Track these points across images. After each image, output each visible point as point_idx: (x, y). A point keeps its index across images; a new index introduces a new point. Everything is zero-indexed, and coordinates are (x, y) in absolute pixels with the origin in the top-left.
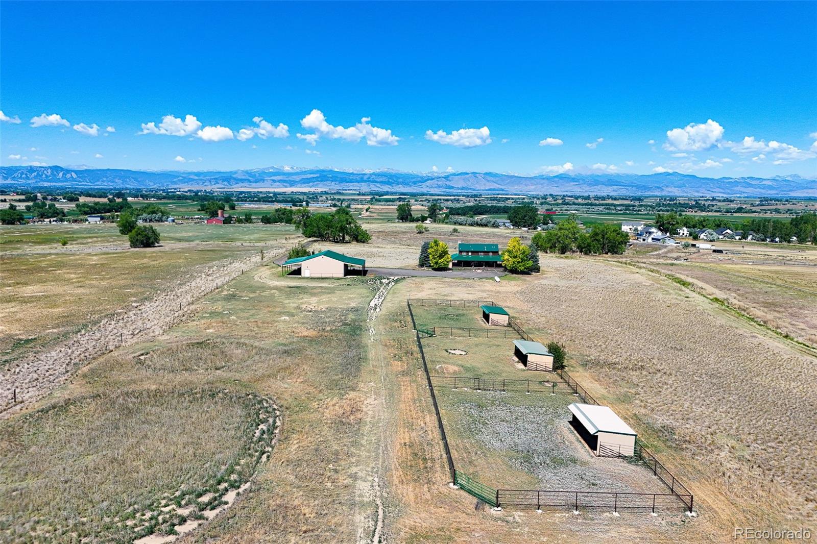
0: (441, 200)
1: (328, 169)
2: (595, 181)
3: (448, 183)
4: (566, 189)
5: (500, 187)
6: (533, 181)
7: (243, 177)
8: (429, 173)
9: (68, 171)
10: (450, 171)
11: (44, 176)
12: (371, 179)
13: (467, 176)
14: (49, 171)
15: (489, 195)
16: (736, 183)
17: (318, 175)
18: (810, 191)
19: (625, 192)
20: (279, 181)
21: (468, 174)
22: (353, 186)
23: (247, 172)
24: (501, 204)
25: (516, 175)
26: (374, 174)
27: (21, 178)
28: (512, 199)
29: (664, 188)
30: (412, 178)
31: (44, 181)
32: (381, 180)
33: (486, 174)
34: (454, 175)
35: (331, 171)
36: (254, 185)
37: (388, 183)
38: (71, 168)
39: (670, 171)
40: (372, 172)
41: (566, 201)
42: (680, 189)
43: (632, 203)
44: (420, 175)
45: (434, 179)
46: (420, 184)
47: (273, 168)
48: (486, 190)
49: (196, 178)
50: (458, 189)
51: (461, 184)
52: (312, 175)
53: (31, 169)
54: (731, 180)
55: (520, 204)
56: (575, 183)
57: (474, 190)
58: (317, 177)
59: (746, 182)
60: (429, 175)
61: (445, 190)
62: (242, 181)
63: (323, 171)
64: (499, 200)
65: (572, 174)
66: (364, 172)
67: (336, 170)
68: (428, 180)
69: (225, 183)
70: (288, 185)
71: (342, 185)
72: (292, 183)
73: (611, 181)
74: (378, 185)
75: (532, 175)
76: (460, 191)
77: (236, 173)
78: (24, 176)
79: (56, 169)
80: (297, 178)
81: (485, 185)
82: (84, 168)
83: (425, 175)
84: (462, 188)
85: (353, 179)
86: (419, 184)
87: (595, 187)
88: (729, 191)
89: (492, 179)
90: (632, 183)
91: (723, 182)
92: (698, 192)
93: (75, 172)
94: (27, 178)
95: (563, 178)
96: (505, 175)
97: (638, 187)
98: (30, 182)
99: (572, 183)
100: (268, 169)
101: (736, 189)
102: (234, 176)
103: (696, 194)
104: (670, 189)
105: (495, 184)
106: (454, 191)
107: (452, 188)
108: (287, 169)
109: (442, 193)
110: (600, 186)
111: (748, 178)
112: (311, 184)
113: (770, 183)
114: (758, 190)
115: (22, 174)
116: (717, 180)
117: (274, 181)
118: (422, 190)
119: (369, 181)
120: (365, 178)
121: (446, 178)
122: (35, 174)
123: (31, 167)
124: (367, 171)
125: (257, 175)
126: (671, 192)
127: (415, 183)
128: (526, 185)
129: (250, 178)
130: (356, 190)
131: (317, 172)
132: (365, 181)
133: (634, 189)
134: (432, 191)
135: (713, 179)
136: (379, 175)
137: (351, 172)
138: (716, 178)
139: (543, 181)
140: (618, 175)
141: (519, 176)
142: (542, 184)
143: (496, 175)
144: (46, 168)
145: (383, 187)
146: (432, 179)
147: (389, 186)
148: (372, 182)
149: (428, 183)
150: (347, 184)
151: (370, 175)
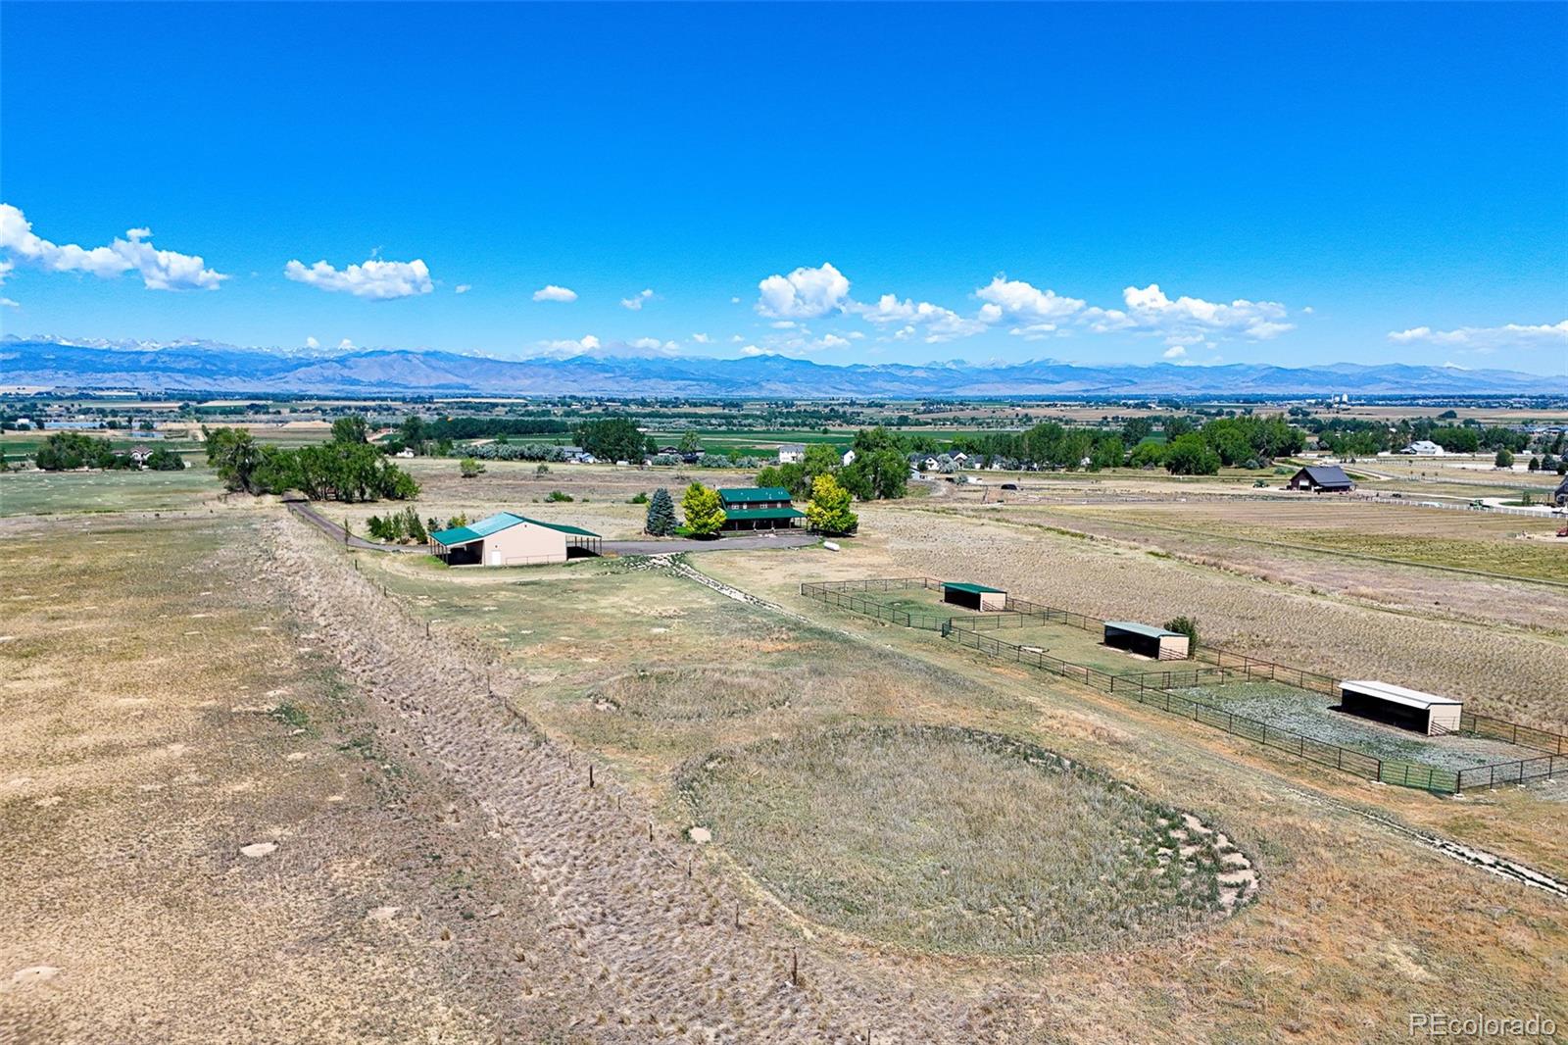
2: (644, 369)
3: (346, 372)
4: (593, 387)
5: (461, 381)
6: (526, 370)
8: (299, 351)
10: (348, 347)
12: (160, 364)
13: (387, 359)
15: (447, 397)
16: (873, 375)
17: (17, 355)
18: (983, 386)
19: (698, 392)
21: (389, 353)
22: (114, 378)
24: (484, 417)
25: (489, 357)
26: (164, 352)
28: (504, 405)
29: (764, 384)
30: (263, 362)
32: (185, 365)
33: (427, 354)
34: (358, 355)
35: (52, 346)
37: (210, 374)
39: (770, 353)
40: (159, 347)
41: (610, 409)
42: (789, 386)
43: (726, 411)
44: (278, 355)
45: (313, 364)
46: (282, 375)
48: (432, 388)
50: (371, 384)
51: (376, 375)
54: (866, 370)
55: (522, 415)
56: (607, 375)
57: (406, 387)
59: (889, 372)
60: (301, 355)
61: (340, 387)
63: (28, 344)
64: (477, 408)
65: (599, 358)
66: (138, 349)
67: (64, 343)
68: (299, 365)
71: (85, 376)
73: (672, 371)
74: (180, 377)
75: (523, 359)
76: (375, 390)
81: (427, 376)
83: (290, 356)
84: (380, 384)
85: (111, 364)
86: (279, 375)
87: (646, 381)
88: (864, 389)
89: (442, 364)
90: (709, 374)
91: (854, 374)
92: (818, 390)
95: (585, 364)
96: (466, 357)
97: (720, 382)
99: (601, 375)
101: (874, 384)
103: (816, 395)
104: (774, 387)
105: (450, 376)
106: (363, 390)
107: (355, 382)
109: (337, 394)
110: (653, 380)
111: (892, 365)
113: (924, 375)
114: (907, 386)
116: (846, 370)
118: (287, 387)
119: (158, 369)
120: (144, 361)
121: (342, 361)
124: (146, 346)
126: (775, 391)
127: (268, 373)
128: (514, 378)
130: (126, 389)
132: (145, 369)
133: (714, 385)
134: (312, 390)
135: (838, 368)
136: (179, 355)
137: (105, 347)
138: (844, 365)
139: (545, 371)
140: (682, 361)
141: (497, 358)
142: (546, 376)
143: (448, 357)
145: (190, 381)
146: (309, 364)
147: (207, 380)
148: (165, 370)
149: (301, 372)
150: (99, 375)
151: (157, 353)
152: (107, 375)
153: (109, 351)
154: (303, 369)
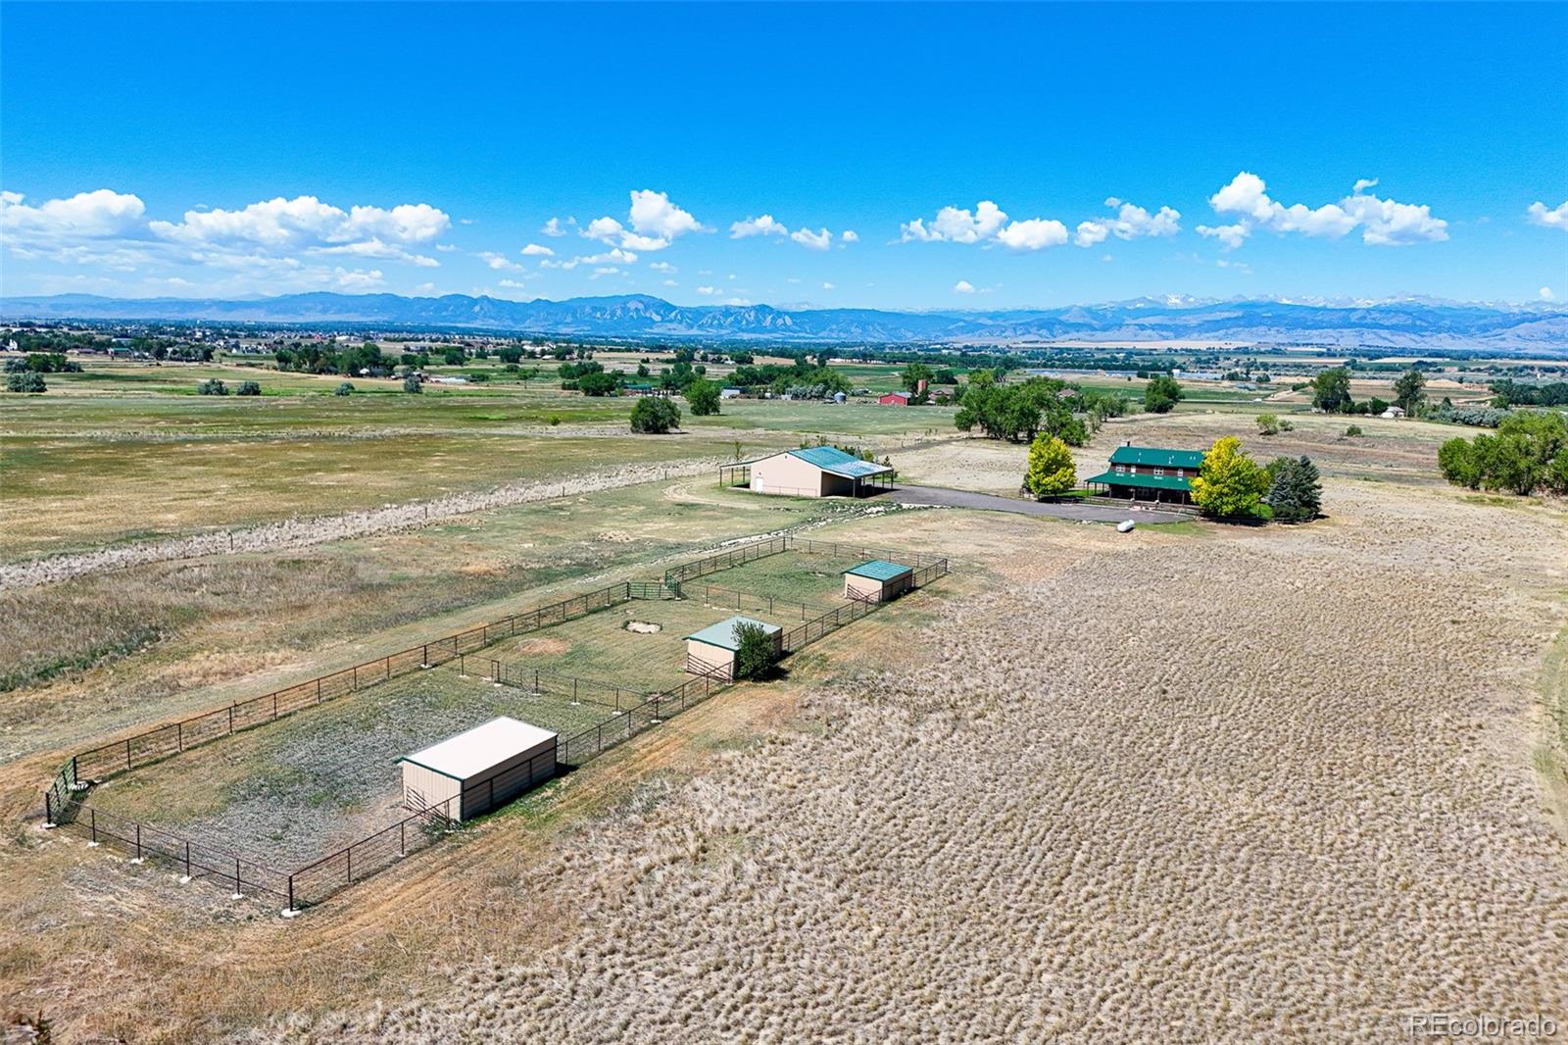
0: (1532, 368)
1: (1266, 300)
7: (1080, 321)
8: (1527, 305)
9: (780, 314)
11: (744, 322)
12: (1369, 321)
14: (752, 313)
17: (1240, 314)
20: (1153, 327)
22: (1320, 335)
23: (1089, 310)
26: (1376, 309)
27: (711, 325)
30: (1481, 318)
31: (743, 331)
32: (1394, 321)
35: (1273, 304)
36: (1099, 335)
37: (1411, 329)
38: (785, 308)
40: (1373, 303)
44: (1501, 309)
45: (1540, 319)
46: (1499, 331)
47: (1143, 299)
49: (990, 322)
52: (1226, 315)
53: (727, 312)
58: (1235, 318)
60: (1529, 310)
62: (1078, 327)
63: (1253, 305)
66: (1353, 306)
67: (1285, 301)
68: (1523, 321)
69: (1044, 332)
70: (1171, 334)
71: (1291, 333)
72: (1180, 332)
74: (1384, 333)
77: (1067, 311)
78: (716, 322)
79: (763, 309)
80: (1193, 321)
82: (806, 308)
83: (1516, 310)
85: (1322, 321)
86: (1494, 332)
93: (792, 315)
94: (720, 326)
98: (724, 332)
100: (1133, 301)
102: (1062, 318)
108: (1174, 301)
112: (1222, 332)
115: (714, 317)
117: (1143, 327)
118: (1502, 344)
119: (1363, 326)
120: (1354, 317)
122: (732, 318)
123: (726, 307)
124: (1361, 303)
125: (1110, 315)
127: (1484, 329)
129: (1094, 322)
130: (1321, 345)
131: (1240, 306)
132: (1352, 325)
136: (1389, 312)
137: (1321, 305)
144: (748, 309)
145: (1393, 338)
146: (1535, 319)
147: (1414, 337)
148: (1369, 327)
149: (1522, 329)
150: (1307, 332)
151: (1368, 310)
152: (1315, 332)
153: (1324, 309)
154: (1526, 324)
